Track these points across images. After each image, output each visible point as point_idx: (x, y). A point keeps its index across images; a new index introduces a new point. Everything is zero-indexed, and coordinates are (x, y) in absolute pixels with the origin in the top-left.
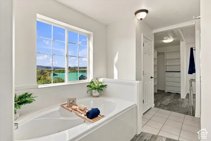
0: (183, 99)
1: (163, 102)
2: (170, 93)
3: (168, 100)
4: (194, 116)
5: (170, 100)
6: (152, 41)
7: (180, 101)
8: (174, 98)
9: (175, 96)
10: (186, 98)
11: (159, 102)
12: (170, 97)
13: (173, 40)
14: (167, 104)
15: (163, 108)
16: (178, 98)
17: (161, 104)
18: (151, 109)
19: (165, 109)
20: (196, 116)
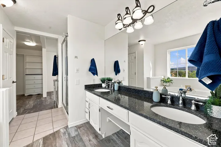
0: (46, 98)
1: (26, 107)
2: (31, 96)
3: (31, 103)
4: (58, 107)
5: (33, 102)
6: (14, 39)
7: (43, 100)
8: (37, 99)
9: (37, 97)
10: (47, 96)
11: (22, 108)
12: (33, 100)
13: (36, 45)
14: (32, 106)
15: (28, 112)
16: (41, 98)
17: (24, 110)
18: (14, 120)
19: (32, 113)
20: (59, 107)
